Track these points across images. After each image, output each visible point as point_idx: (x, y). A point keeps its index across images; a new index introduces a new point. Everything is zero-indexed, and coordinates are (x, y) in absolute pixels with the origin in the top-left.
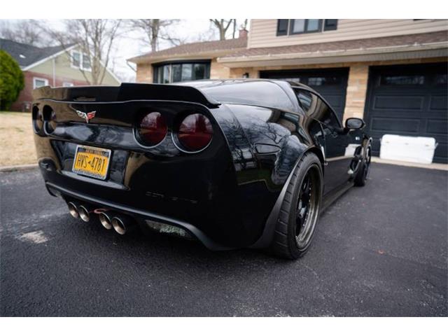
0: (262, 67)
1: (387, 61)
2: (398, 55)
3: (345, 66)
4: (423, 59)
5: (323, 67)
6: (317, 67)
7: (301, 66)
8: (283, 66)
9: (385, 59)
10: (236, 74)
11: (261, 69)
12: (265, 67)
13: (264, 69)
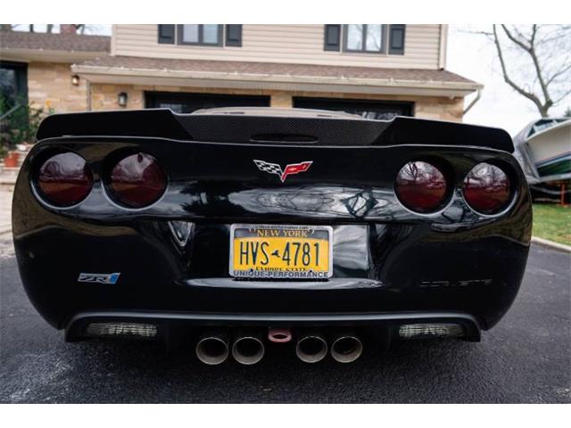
0: (149, 86)
1: (311, 93)
2: (321, 87)
3: (265, 94)
4: (345, 94)
5: (238, 93)
6: (231, 93)
7: (207, 88)
8: (182, 88)
9: (309, 90)
10: (104, 92)
11: (147, 89)
12: (154, 86)
13: (152, 89)
